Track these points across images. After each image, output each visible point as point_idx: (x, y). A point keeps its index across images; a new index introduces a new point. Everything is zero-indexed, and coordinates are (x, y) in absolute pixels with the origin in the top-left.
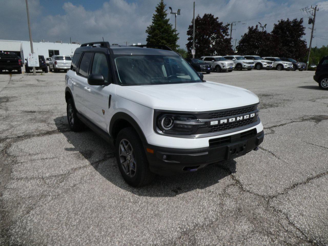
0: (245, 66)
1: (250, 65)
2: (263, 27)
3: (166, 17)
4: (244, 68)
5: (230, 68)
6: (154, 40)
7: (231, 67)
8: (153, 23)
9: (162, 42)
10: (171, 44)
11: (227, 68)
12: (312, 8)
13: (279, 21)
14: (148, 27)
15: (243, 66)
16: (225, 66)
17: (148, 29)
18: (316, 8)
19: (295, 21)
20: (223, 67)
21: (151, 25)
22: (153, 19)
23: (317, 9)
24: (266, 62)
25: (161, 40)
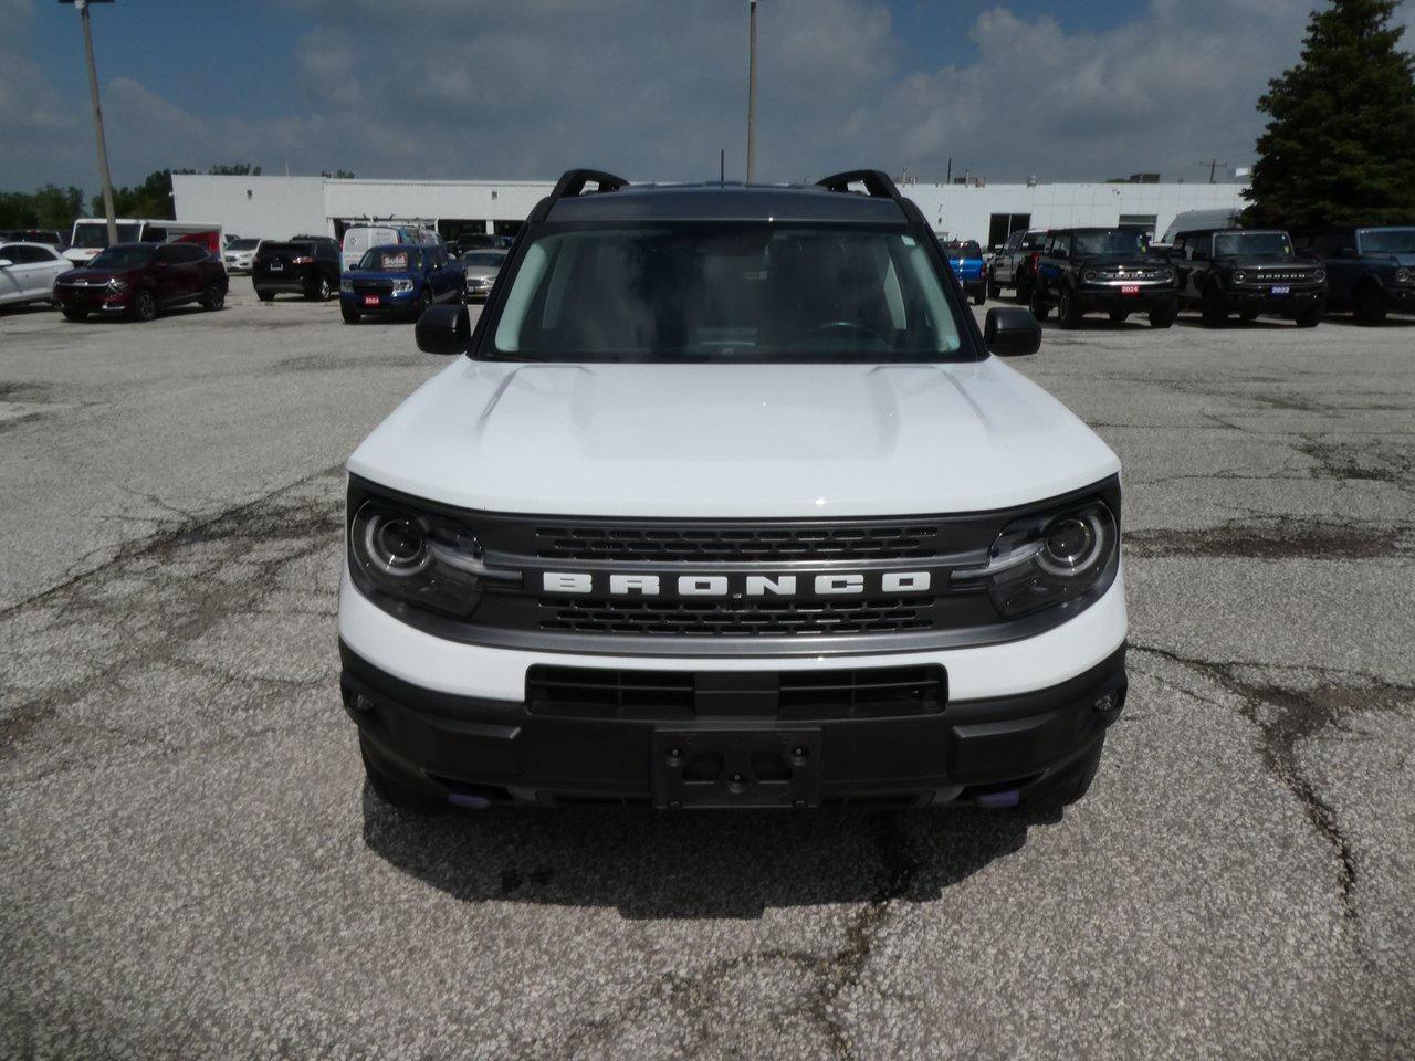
3: (1384, 19)
6: (1295, 145)
8: (1305, 56)
9: (1337, 151)
10: (1392, 159)
14: (1273, 83)
17: (1271, 93)
21: (1292, 69)
22: (1310, 35)
25: (1333, 142)
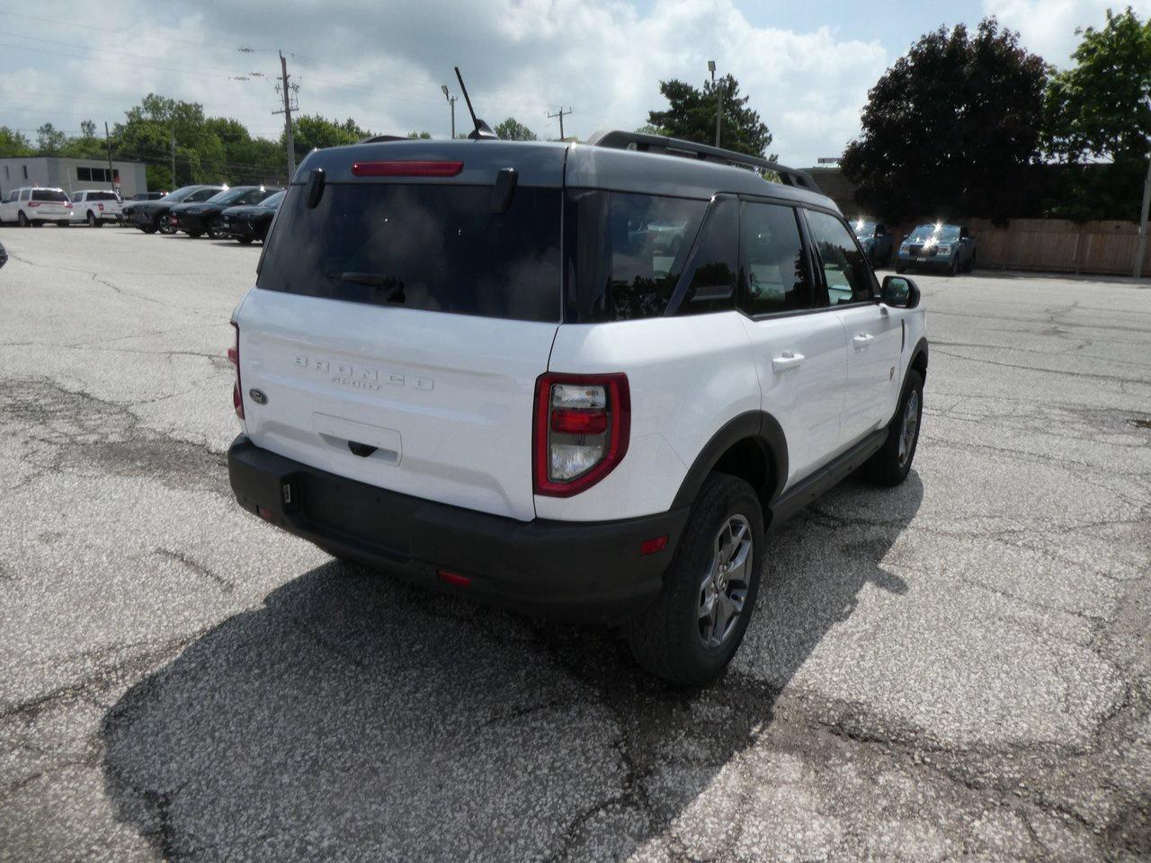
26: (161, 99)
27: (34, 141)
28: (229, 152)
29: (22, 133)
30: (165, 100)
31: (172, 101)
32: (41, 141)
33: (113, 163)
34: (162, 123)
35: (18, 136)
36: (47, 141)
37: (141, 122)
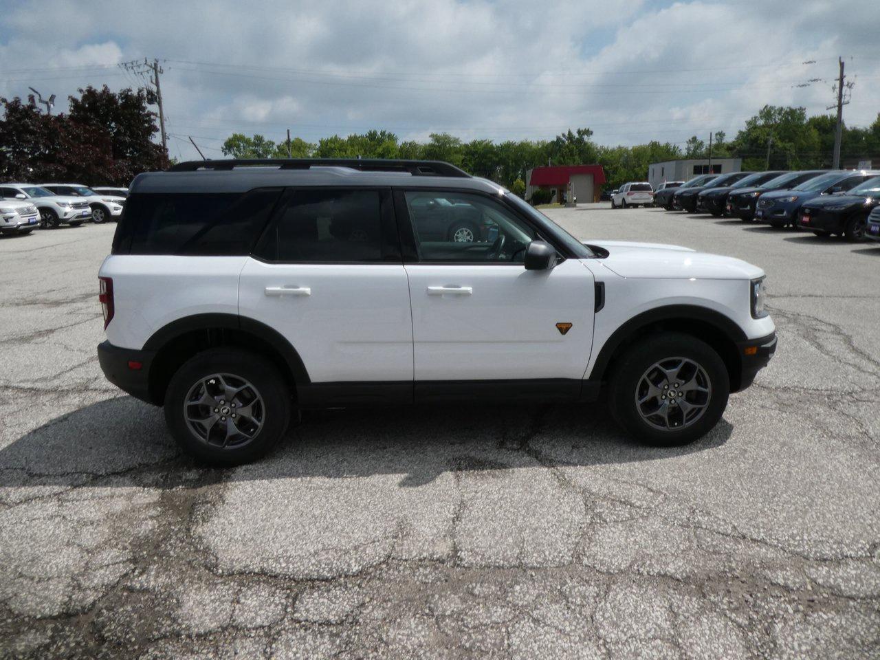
0: (66, 214)
1: (79, 211)
2: (47, 103)
4: (65, 221)
5: (29, 224)
7: (31, 221)
11: (19, 223)
12: (148, 65)
13: (81, 91)
15: (61, 216)
16: (12, 218)
18: (156, 65)
19: (126, 96)
20: (7, 220)
23: (159, 69)
24: (115, 202)
26: (772, 108)
27: (683, 149)
28: (823, 142)
29: (677, 145)
30: (776, 109)
31: (782, 108)
32: (688, 149)
33: (712, 160)
34: (771, 126)
35: (674, 147)
36: (692, 149)
37: (755, 127)
